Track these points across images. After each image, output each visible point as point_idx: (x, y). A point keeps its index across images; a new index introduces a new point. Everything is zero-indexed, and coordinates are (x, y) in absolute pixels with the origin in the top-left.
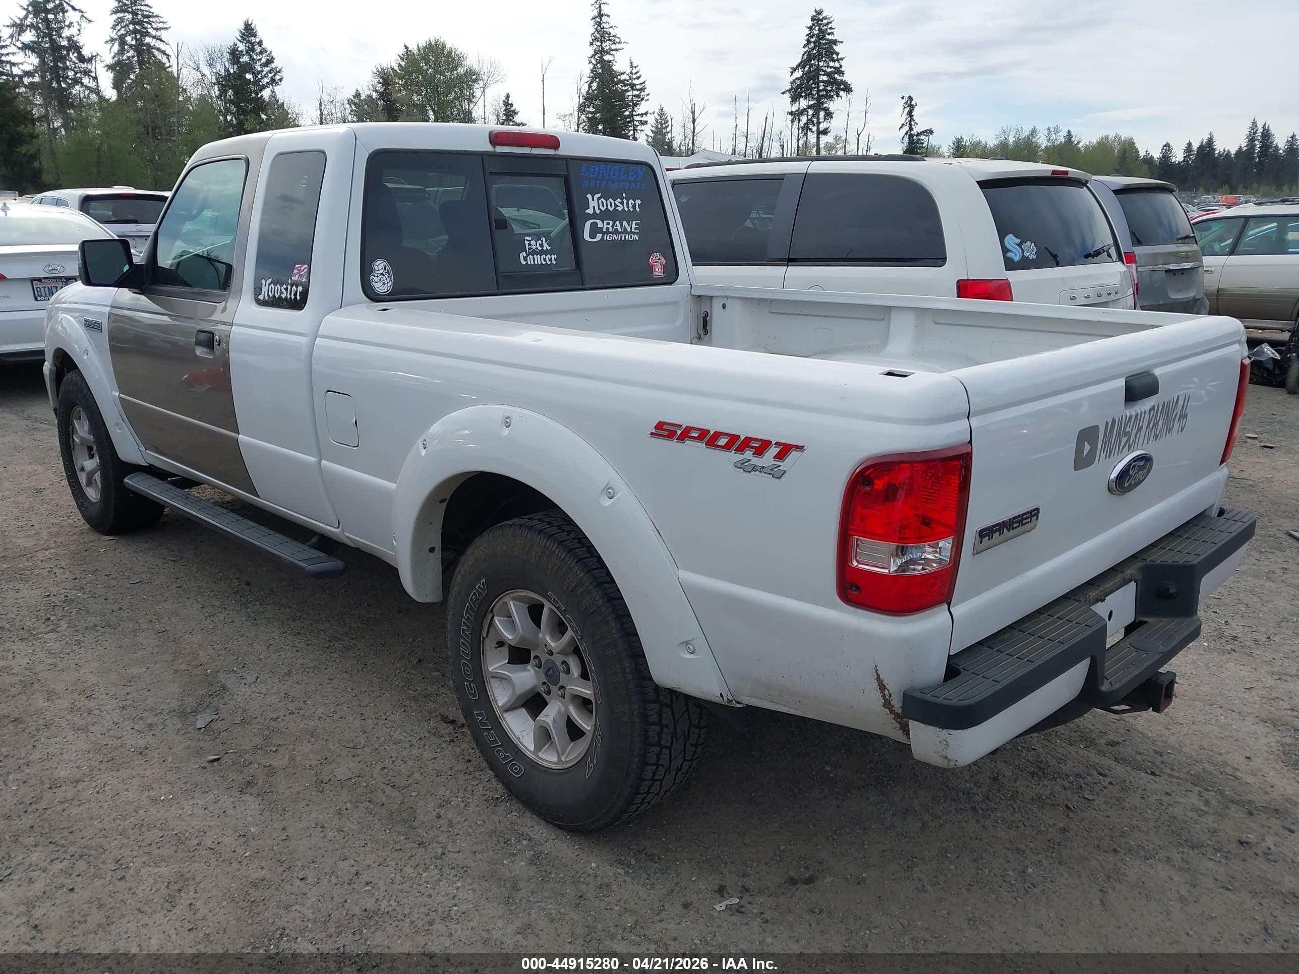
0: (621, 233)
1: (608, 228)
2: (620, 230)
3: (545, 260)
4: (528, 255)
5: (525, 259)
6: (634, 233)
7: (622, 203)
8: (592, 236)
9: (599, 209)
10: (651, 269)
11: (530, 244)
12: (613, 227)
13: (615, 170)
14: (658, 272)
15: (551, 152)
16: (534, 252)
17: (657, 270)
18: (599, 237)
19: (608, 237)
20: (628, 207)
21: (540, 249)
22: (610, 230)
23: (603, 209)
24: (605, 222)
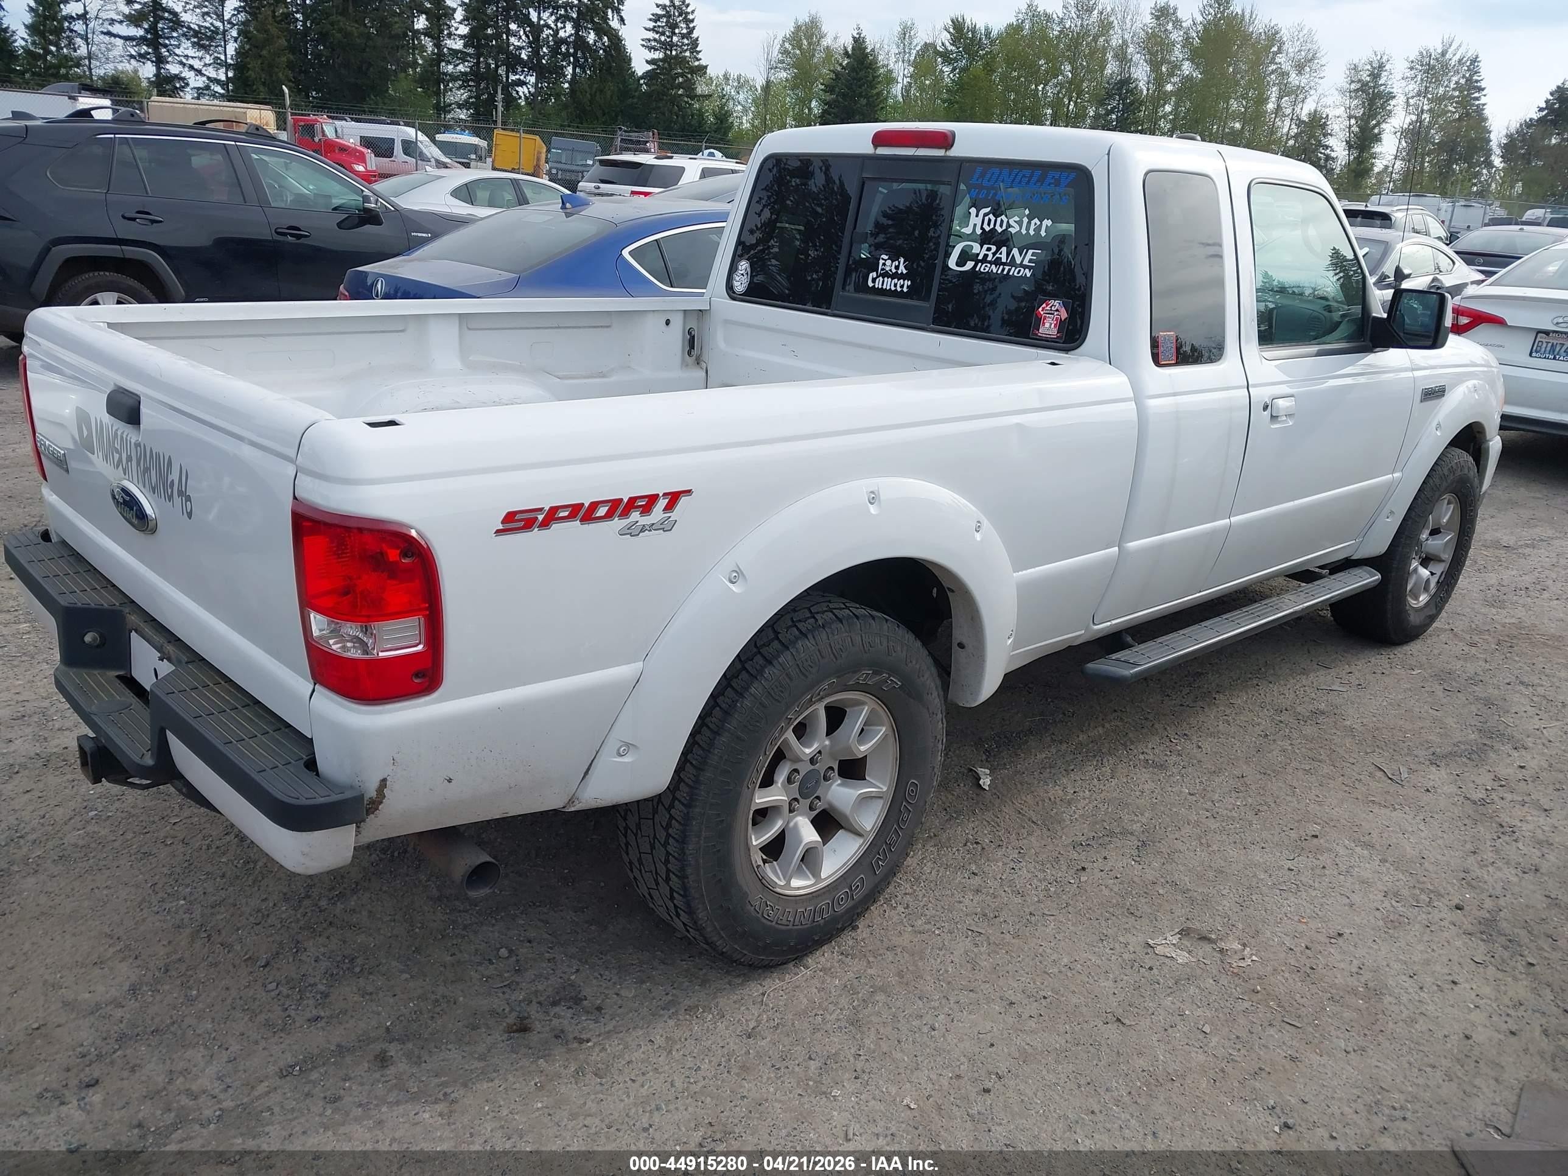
0: (1004, 264)
1: (986, 256)
2: (1004, 260)
3: (895, 285)
4: (877, 277)
5: (874, 280)
6: (1025, 267)
7: (1020, 223)
8: (961, 262)
9: (982, 228)
10: (1039, 321)
11: (884, 264)
12: (994, 254)
13: (1024, 176)
14: (1048, 328)
15: (939, 153)
16: (885, 275)
17: (1047, 325)
18: (970, 265)
19: (982, 268)
20: (1028, 229)
21: (894, 271)
22: (989, 259)
23: (987, 229)
24: (986, 246)
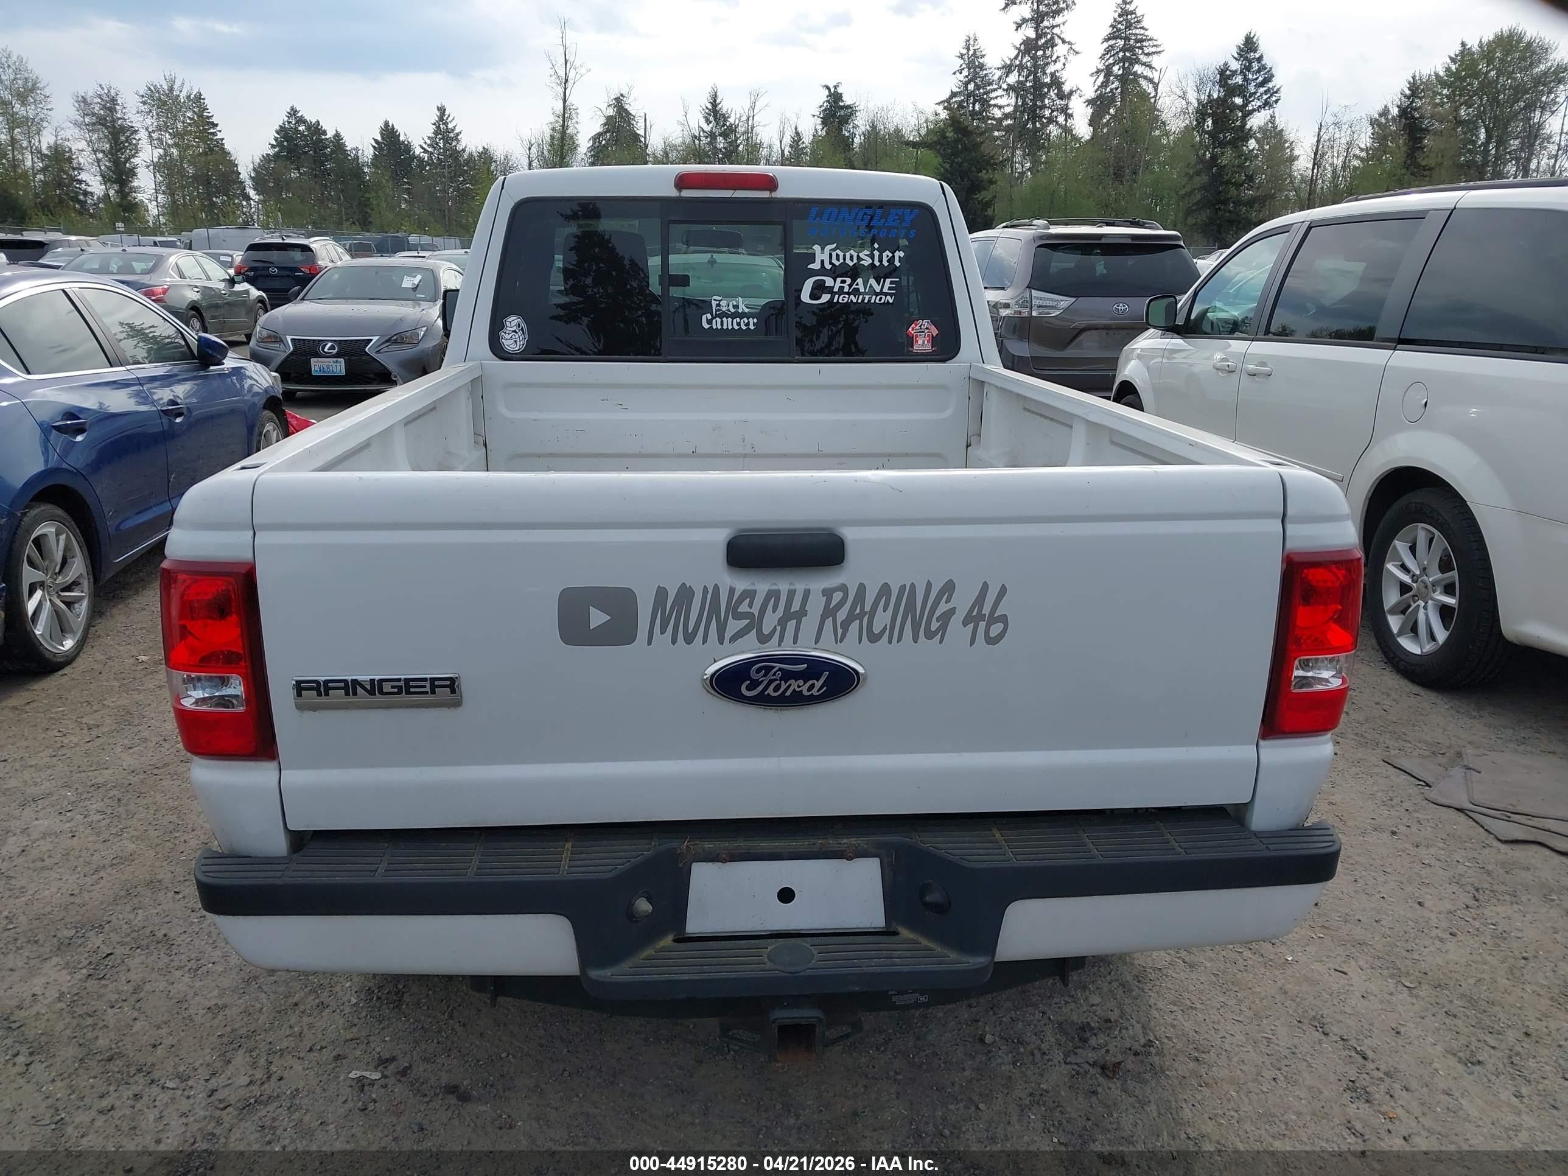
1: (842, 288)
3: (739, 324)
4: (713, 318)
5: (709, 322)
7: (872, 256)
9: (831, 263)
10: (911, 340)
11: (718, 305)
13: (865, 214)
14: (922, 344)
15: (765, 194)
16: (723, 315)
17: (920, 342)
20: (881, 261)
21: (733, 310)
23: (837, 263)
